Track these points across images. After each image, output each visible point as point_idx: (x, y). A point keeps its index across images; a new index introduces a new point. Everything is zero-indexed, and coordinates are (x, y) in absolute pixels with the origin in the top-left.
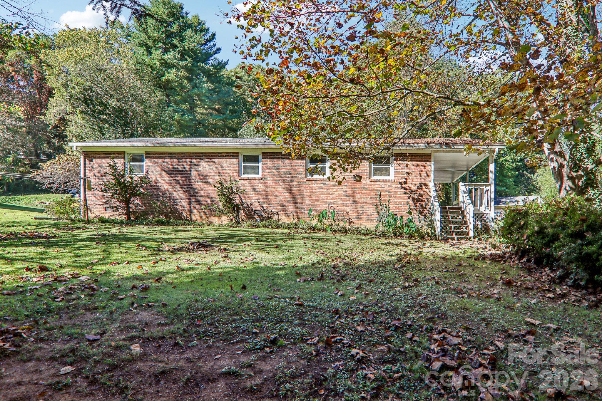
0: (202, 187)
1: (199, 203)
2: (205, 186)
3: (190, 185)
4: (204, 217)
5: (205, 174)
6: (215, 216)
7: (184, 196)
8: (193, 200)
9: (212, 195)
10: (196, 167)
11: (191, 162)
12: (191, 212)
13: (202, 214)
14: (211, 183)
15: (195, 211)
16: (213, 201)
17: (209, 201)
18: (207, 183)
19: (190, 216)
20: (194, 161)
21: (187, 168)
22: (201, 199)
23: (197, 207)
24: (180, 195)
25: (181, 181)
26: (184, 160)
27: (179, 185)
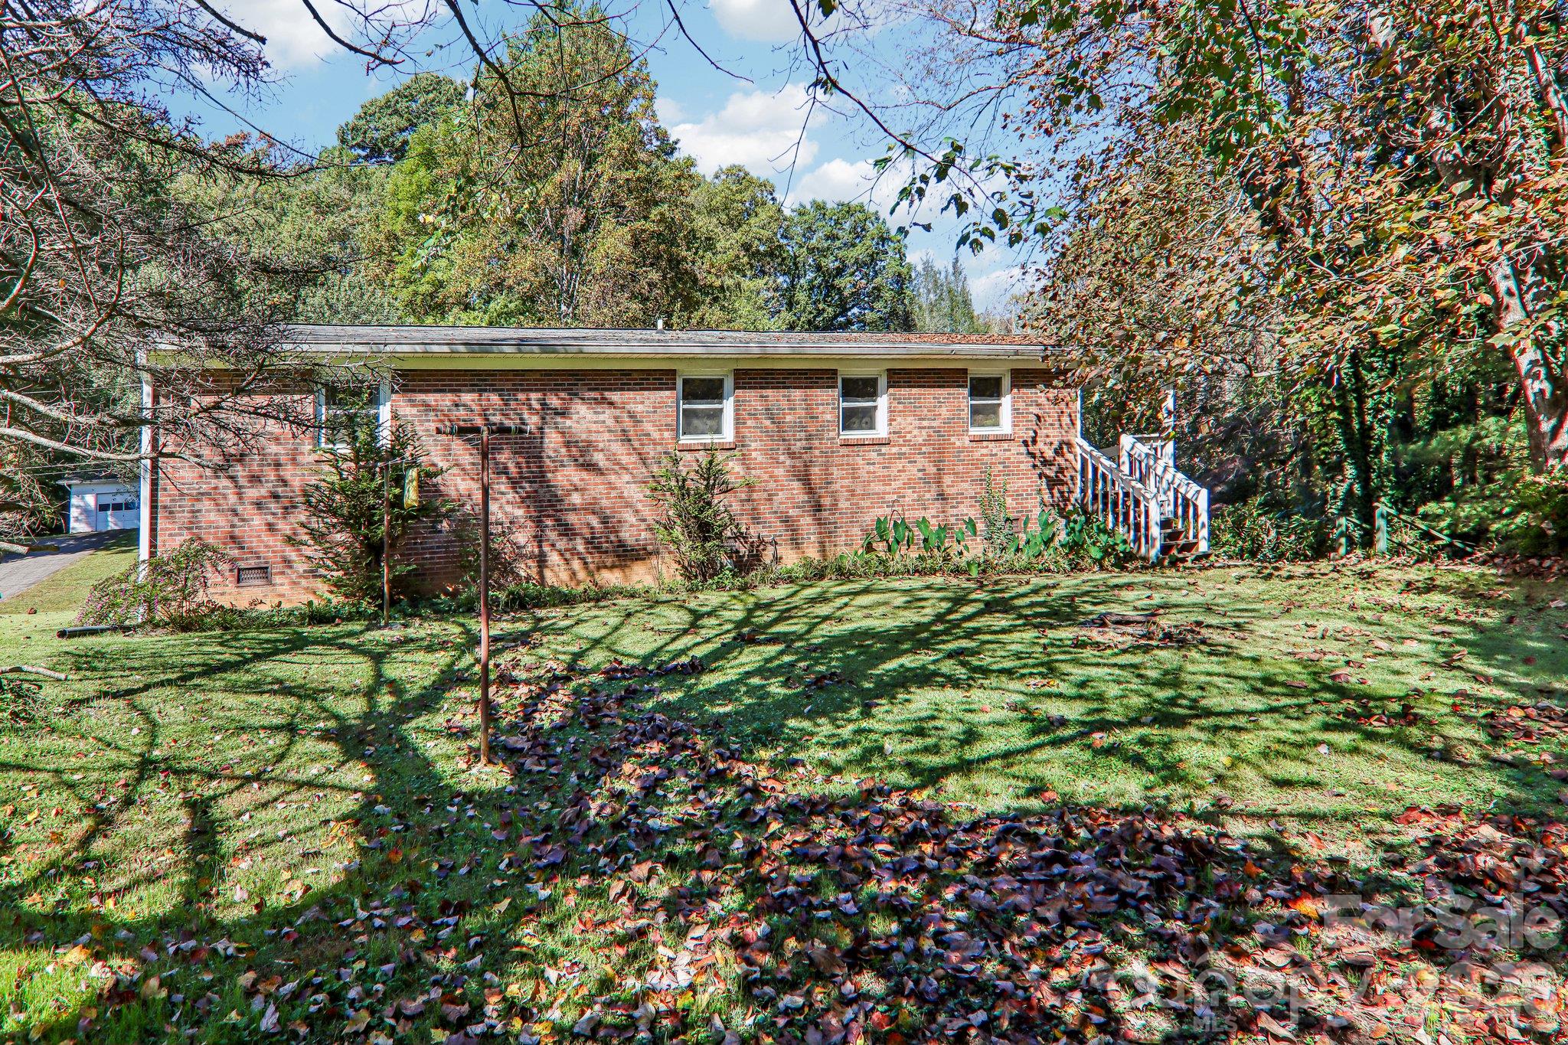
0: (576, 479)
1: (567, 531)
2: (584, 475)
3: (540, 477)
4: (582, 575)
5: (584, 436)
6: (613, 567)
7: (520, 512)
8: (549, 522)
9: (605, 503)
10: (559, 419)
11: (544, 405)
12: (542, 561)
13: (576, 564)
14: (601, 464)
15: (554, 558)
16: (605, 521)
17: (594, 521)
18: (590, 467)
19: (541, 574)
20: (554, 401)
21: (532, 421)
22: (572, 518)
23: (562, 544)
24: (508, 508)
25: (511, 465)
26: (521, 396)
27: (504, 479)
